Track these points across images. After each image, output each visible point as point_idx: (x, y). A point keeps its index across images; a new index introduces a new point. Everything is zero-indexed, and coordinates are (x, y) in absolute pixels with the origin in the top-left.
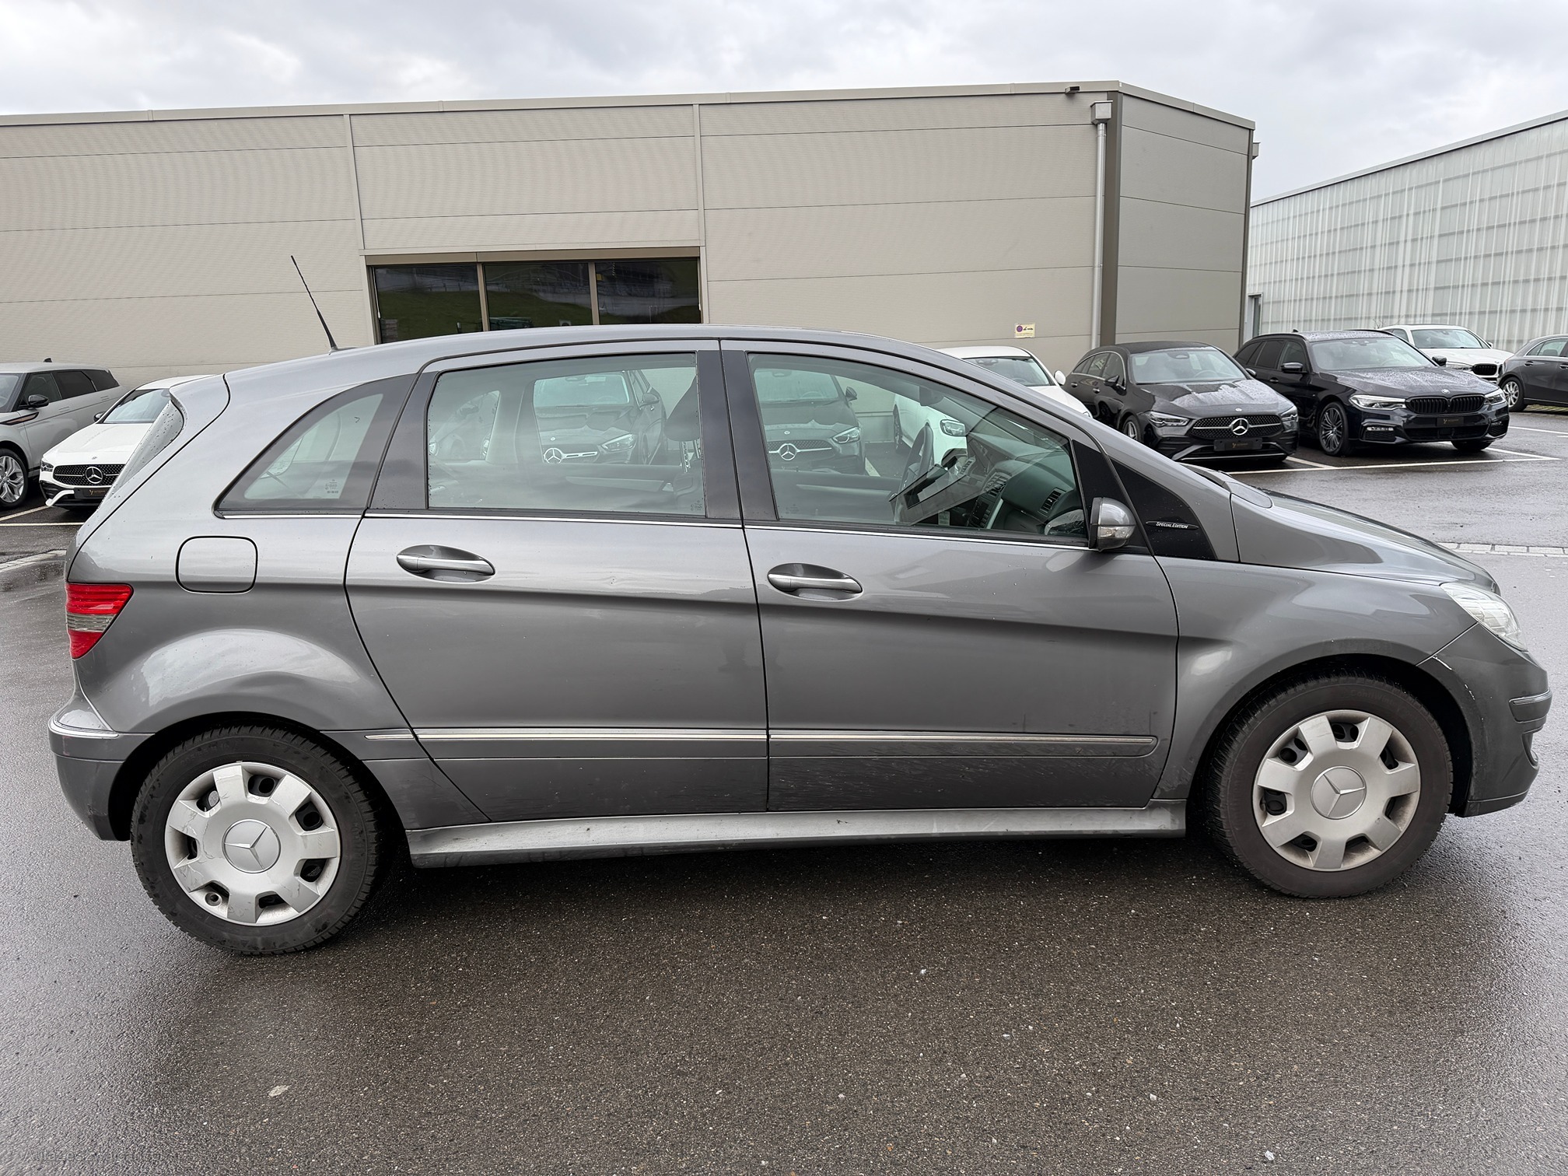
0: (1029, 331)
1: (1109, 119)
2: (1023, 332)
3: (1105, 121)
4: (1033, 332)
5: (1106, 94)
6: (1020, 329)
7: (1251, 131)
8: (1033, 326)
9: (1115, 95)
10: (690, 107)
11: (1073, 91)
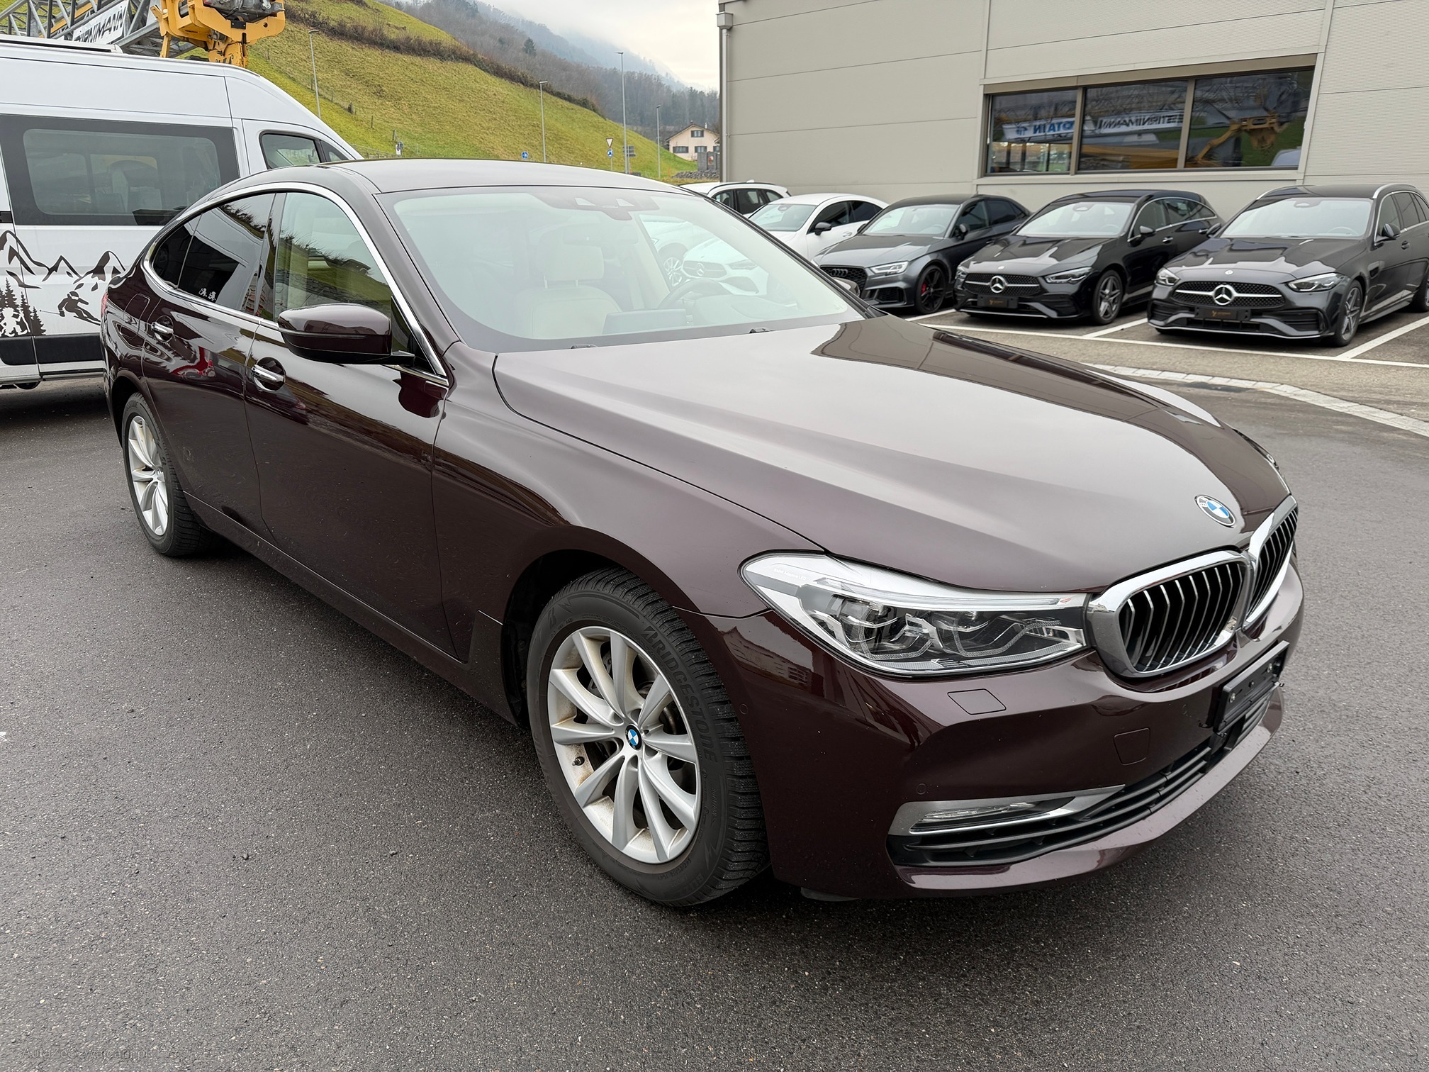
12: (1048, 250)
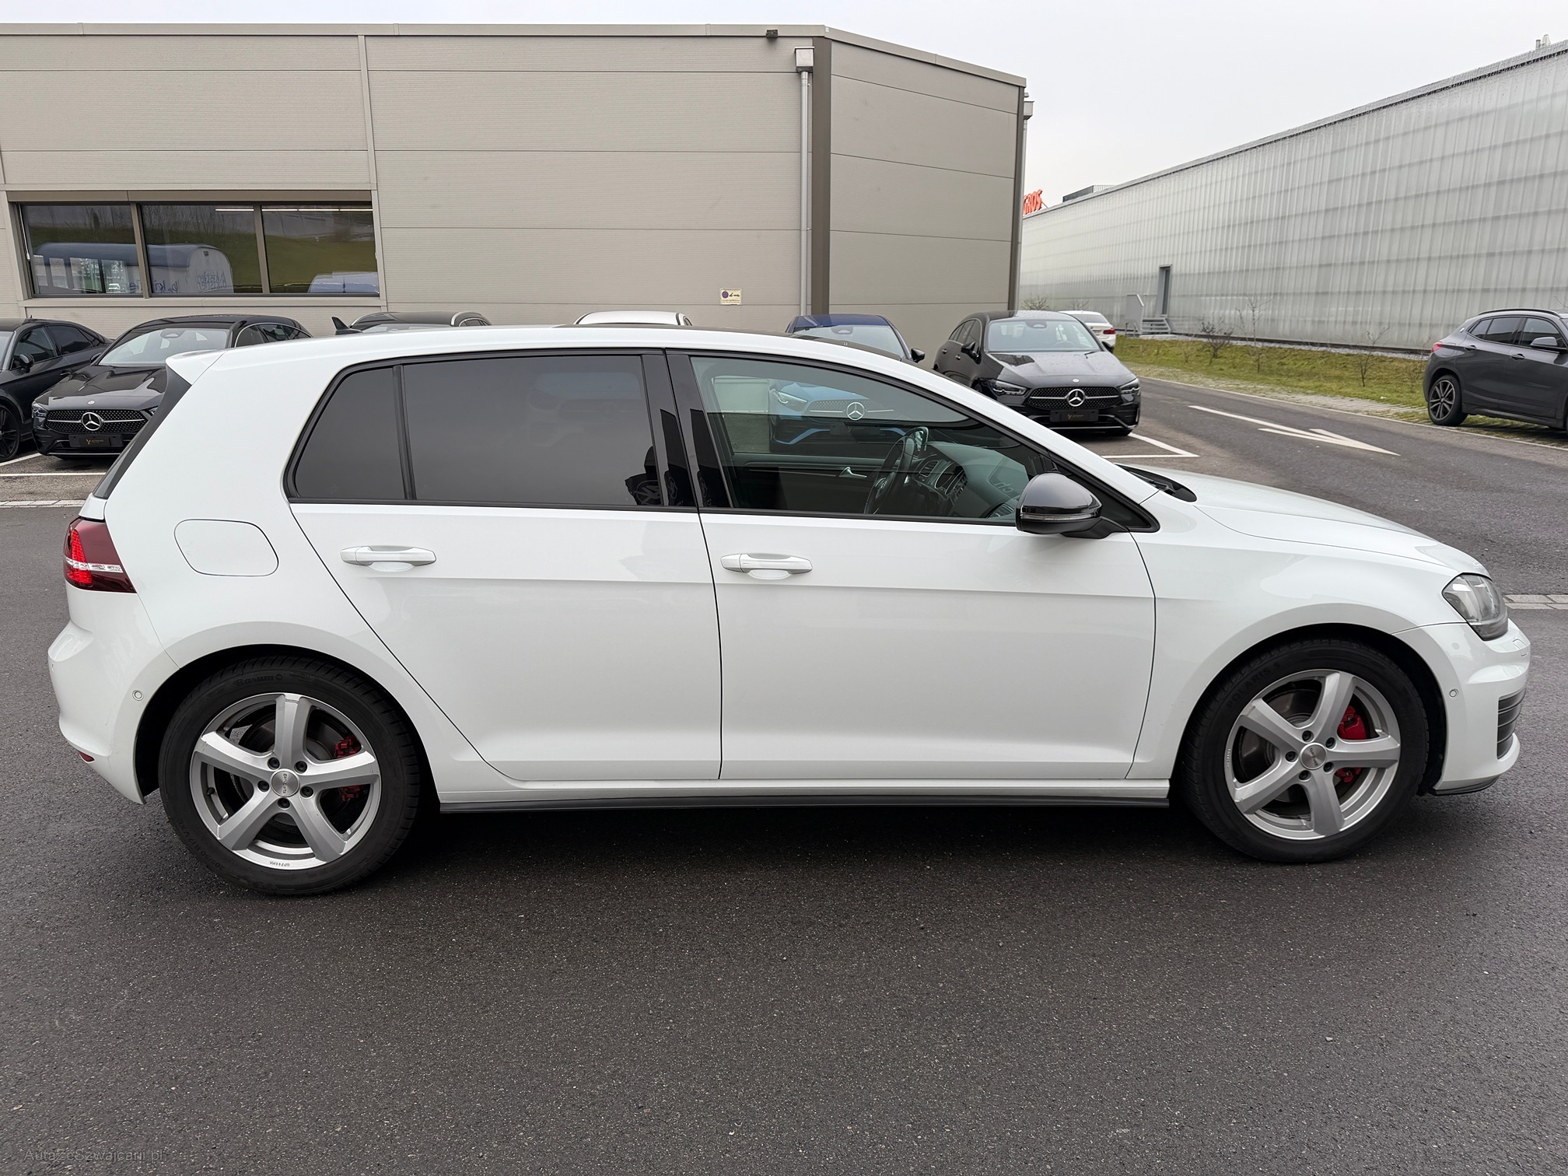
0: (735, 298)
1: (812, 67)
2: (729, 298)
3: (810, 70)
4: (739, 298)
5: (810, 41)
6: (725, 295)
7: (1021, 88)
8: (739, 293)
9: (822, 43)
10: (356, 38)
11: (772, 36)
12: (145, 380)
